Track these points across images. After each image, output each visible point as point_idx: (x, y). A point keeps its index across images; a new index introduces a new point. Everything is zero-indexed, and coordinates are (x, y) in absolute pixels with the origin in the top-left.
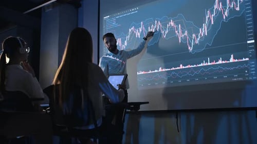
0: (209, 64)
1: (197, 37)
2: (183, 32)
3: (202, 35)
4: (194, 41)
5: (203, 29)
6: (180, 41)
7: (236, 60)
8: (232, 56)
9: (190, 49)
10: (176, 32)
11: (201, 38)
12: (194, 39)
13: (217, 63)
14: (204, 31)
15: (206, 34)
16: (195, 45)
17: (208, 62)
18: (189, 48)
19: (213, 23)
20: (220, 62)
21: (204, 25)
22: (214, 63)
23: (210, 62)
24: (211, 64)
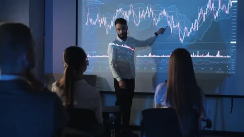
1: (189, 31)
2: (175, 24)
3: (194, 30)
4: (186, 33)
5: (195, 24)
6: (172, 32)
7: (222, 57)
8: (219, 52)
9: (182, 40)
10: (169, 22)
11: (192, 32)
13: (206, 56)
14: (195, 26)
15: (198, 29)
16: (186, 37)
17: (197, 55)
19: (204, 20)
20: (208, 56)
21: (196, 20)
22: (203, 56)
23: (199, 55)
24: (200, 56)
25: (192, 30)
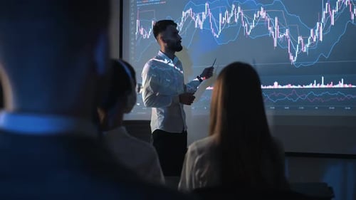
0: (323, 86)
1: (306, 42)
2: (282, 31)
3: (315, 40)
4: (300, 47)
5: (317, 30)
6: (275, 45)
9: (293, 59)
10: (270, 28)
11: (312, 45)
12: (300, 45)
13: (335, 86)
14: (317, 34)
15: (321, 39)
16: (301, 55)
17: (321, 84)
18: (291, 58)
19: (333, 23)
20: (341, 85)
21: (318, 24)
22: (331, 86)
23: (325, 84)
24: (327, 86)
25: (312, 40)
